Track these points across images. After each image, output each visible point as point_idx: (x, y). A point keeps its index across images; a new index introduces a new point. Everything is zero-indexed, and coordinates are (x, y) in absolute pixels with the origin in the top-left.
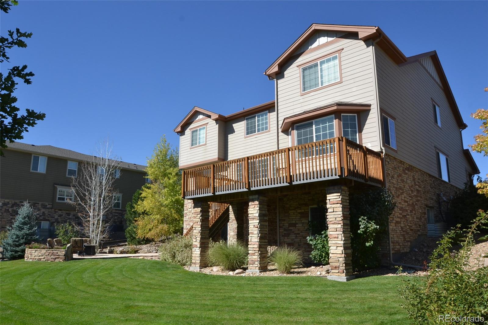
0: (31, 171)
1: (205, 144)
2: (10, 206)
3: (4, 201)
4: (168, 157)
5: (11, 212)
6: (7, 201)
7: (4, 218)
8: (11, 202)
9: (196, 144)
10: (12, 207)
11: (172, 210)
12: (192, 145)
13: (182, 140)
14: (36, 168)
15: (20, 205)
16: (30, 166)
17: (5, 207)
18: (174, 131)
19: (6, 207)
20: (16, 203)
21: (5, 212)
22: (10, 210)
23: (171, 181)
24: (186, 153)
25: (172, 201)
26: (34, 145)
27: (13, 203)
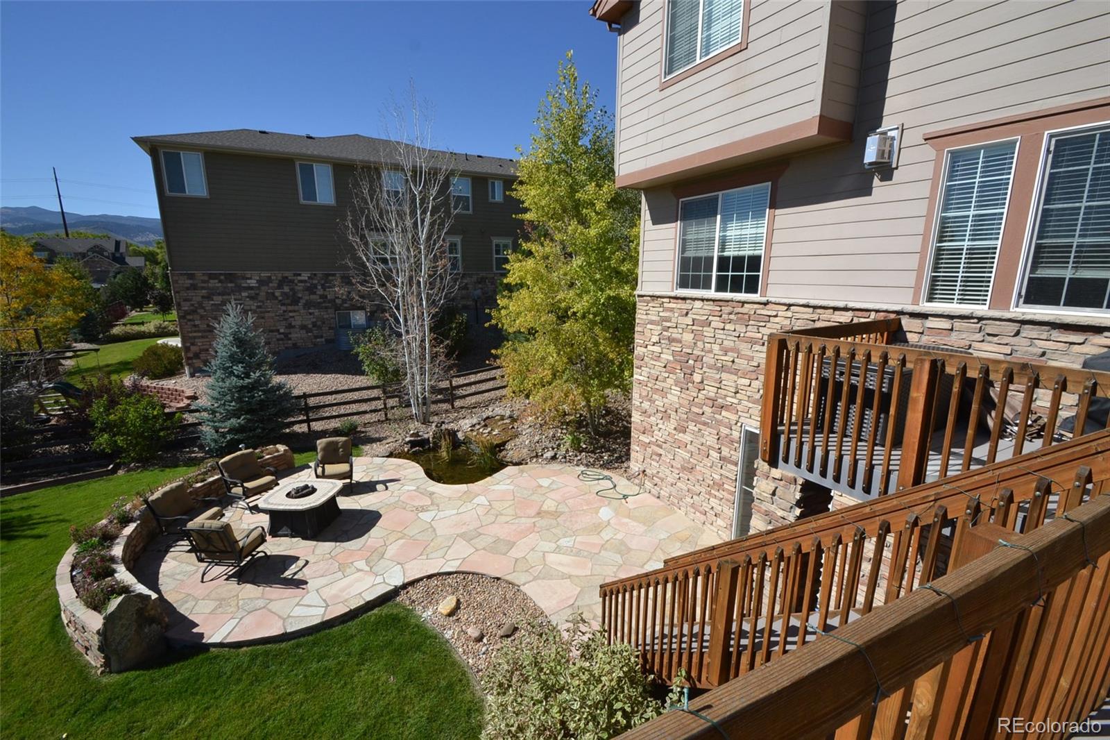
0: (302, 201)
1: (742, 48)
2: (276, 285)
3: (260, 277)
4: (585, 142)
5: (280, 298)
6: (265, 274)
7: (269, 312)
8: (277, 276)
9: (691, 55)
10: (280, 286)
11: (597, 330)
12: (670, 70)
13: (627, 50)
14: (311, 194)
15: (296, 281)
16: (297, 190)
17: (264, 288)
18: (594, 14)
19: (266, 288)
20: (287, 277)
21: (267, 300)
22: (277, 293)
23: (593, 232)
24: (644, 115)
25: (598, 299)
26: (311, 138)
27: (280, 278)
